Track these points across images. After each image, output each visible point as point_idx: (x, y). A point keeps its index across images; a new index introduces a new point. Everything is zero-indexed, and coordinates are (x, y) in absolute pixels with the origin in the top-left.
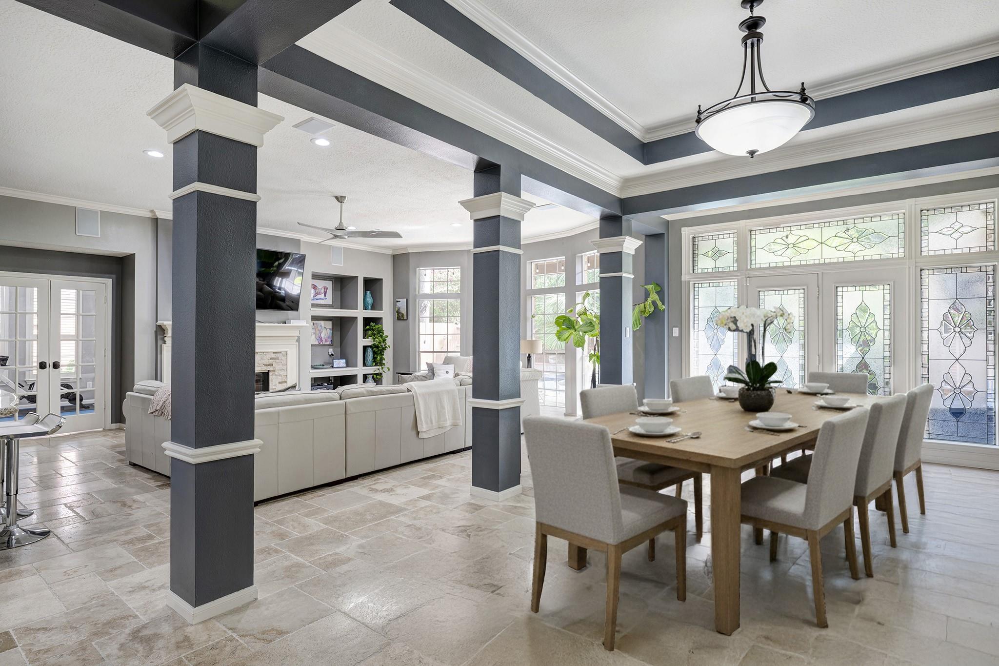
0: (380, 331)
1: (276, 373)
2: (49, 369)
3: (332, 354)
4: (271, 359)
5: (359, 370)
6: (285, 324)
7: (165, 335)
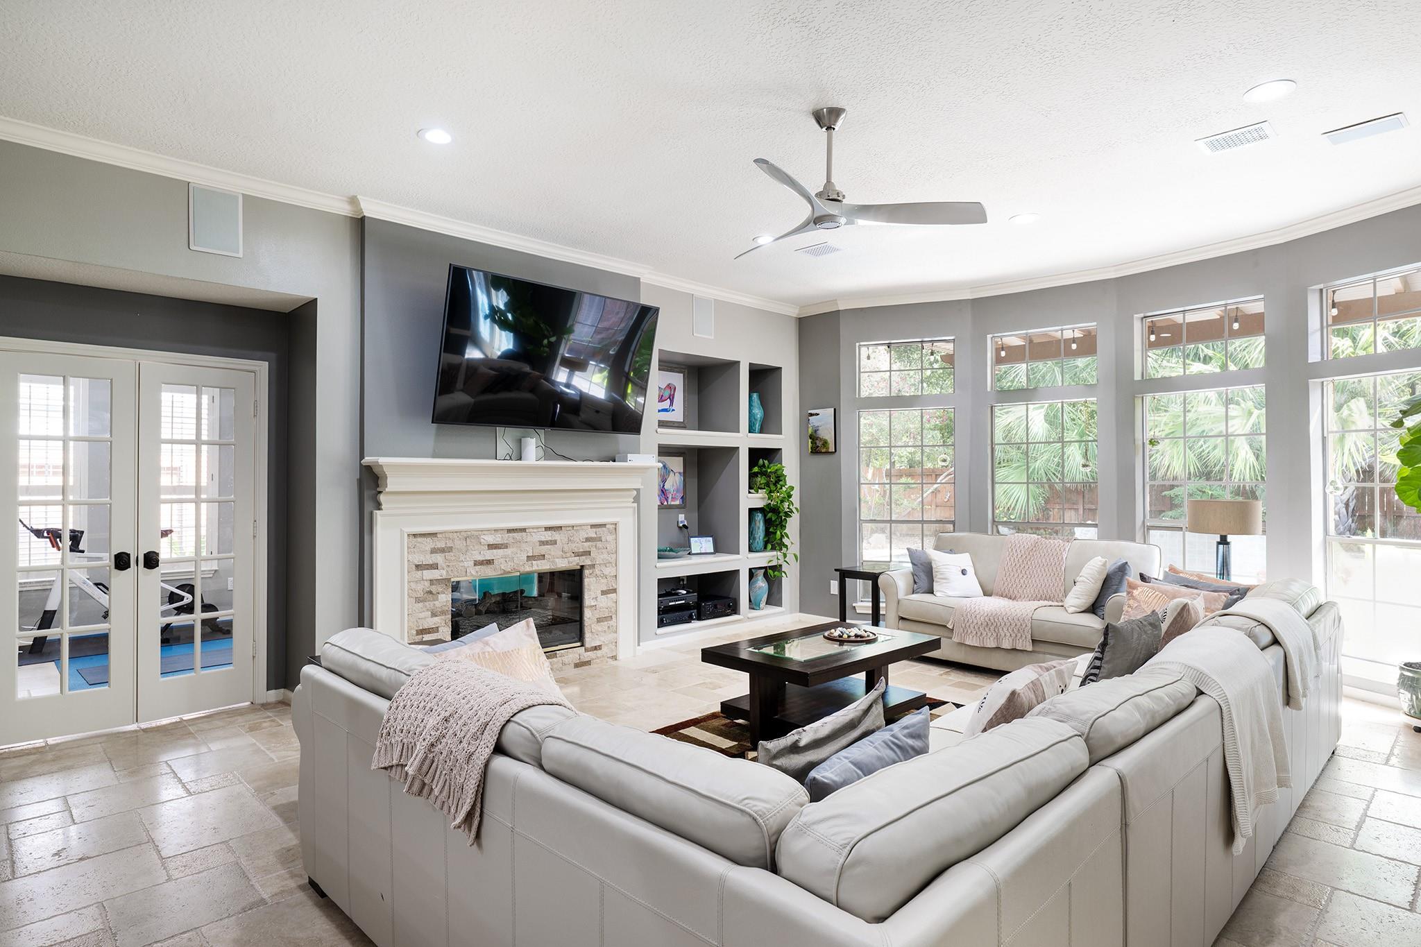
0: (779, 478)
1: (597, 571)
2: (136, 570)
3: (684, 526)
4: (588, 540)
5: (742, 561)
6: (611, 463)
7: (379, 489)
